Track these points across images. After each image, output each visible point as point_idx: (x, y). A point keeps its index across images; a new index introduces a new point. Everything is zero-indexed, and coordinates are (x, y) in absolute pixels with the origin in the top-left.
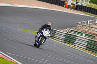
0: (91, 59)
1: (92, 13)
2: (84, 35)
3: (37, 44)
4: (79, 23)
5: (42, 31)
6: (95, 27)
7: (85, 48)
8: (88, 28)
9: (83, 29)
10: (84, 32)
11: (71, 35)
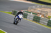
0: (36, 26)
1: (36, 2)
2: (32, 13)
3: (16, 22)
4: (29, 7)
5: (19, 15)
6: (37, 9)
7: (32, 20)
8: (34, 10)
9: (31, 10)
10: (32, 12)
11: (25, 13)
